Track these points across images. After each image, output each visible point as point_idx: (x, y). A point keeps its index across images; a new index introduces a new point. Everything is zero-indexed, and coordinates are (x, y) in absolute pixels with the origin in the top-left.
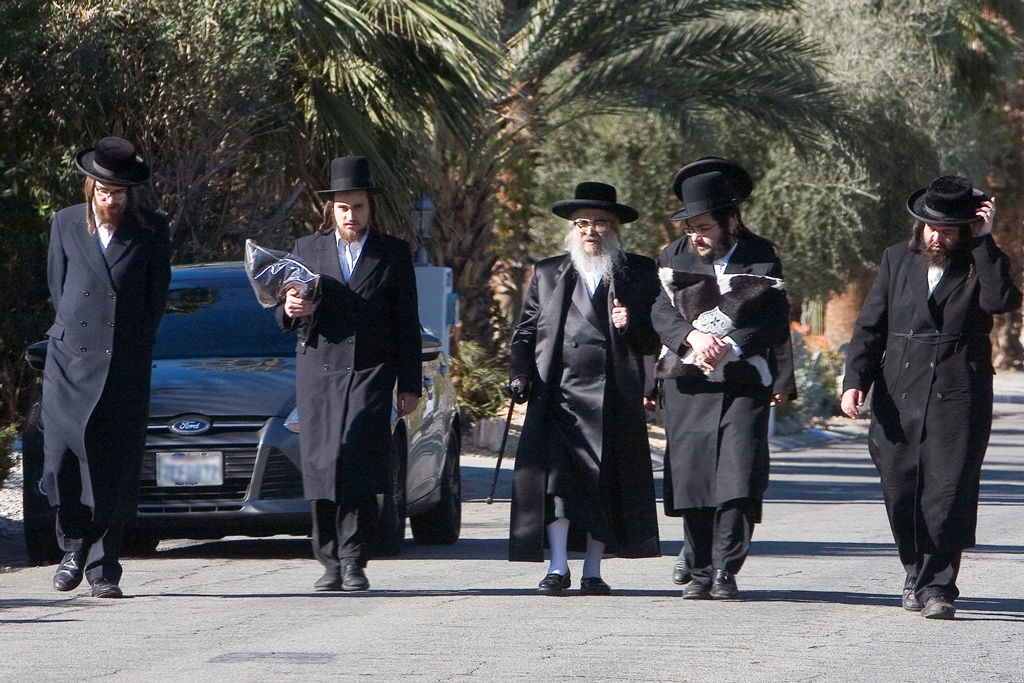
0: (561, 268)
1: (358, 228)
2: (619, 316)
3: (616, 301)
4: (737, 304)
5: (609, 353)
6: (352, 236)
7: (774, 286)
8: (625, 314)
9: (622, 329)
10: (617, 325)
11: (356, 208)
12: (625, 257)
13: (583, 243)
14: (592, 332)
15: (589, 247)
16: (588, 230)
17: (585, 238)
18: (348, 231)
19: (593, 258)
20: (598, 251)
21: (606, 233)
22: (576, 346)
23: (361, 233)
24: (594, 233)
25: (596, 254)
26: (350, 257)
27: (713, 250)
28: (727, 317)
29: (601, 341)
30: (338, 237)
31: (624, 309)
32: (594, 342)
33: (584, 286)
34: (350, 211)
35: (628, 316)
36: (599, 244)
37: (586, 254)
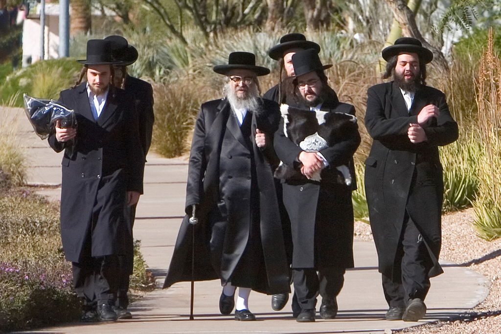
0: (219, 108)
1: (102, 86)
2: (260, 139)
3: (257, 130)
4: (329, 131)
5: (253, 162)
6: (98, 91)
7: (351, 120)
8: (264, 138)
9: (262, 147)
10: (259, 145)
11: (102, 74)
12: (263, 101)
13: (236, 92)
14: (241, 148)
15: (240, 94)
16: (241, 84)
17: (238, 88)
18: (96, 88)
20: (246, 97)
21: (251, 85)
22: (231, 158)
23: (104, 90)
24: (244, 86)
25: (245, 99)
26: (98, 106)
27: (318, 96)
28: (323, 139)
29: (248, 154)
30: (89, 91)
31: (263, 134)
32: (244, 155)
33: (234, 119)
34: (98, 76)
35: (266, 139)
36: (247, 92)
37: (238, 99)
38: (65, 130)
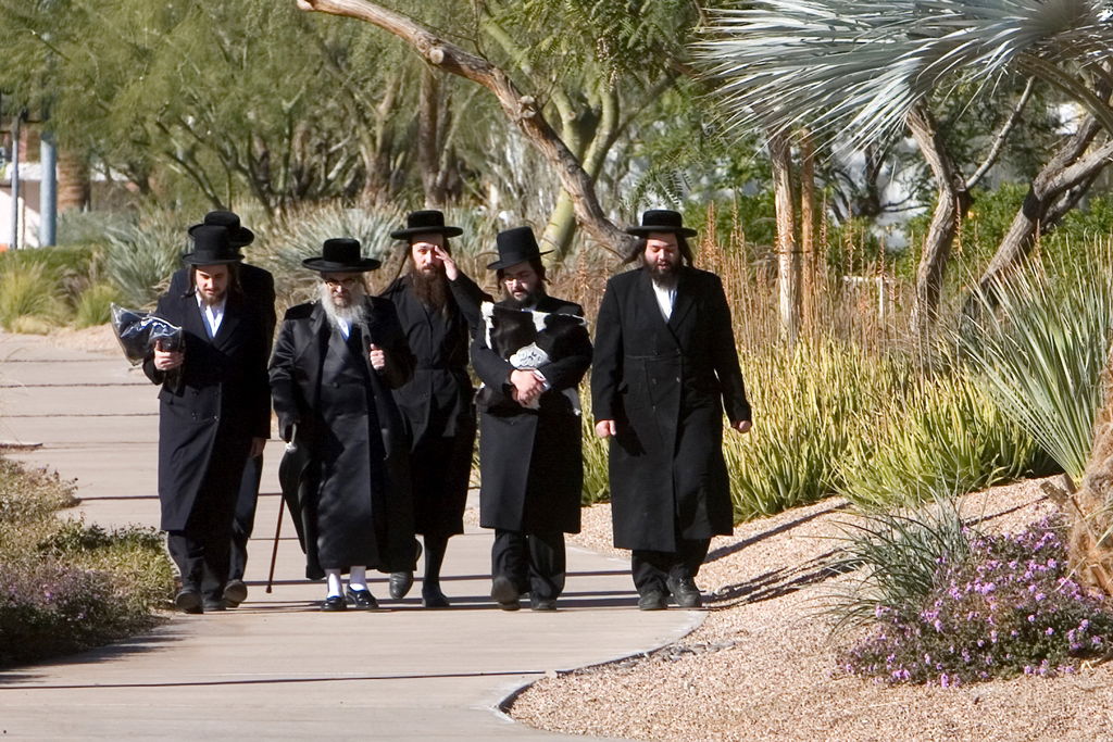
1: (217, 293)
2: (377, 358)
3: (372, 344)
5: (369, 391)
6: (211, 299)
7: (580, 324)
8: (382, 357)
9: (381, 369)
10: (376, 366)
11: (216, 278)
13: (334, 298)
14: (351, 372)
15: (339, 301)
16: (339, 287)
17: (335, 294)
18: (208, 295)
19: (343, 310)
20: (347, 305)
22: (338, 386)
23: (220, 297)
24: (344, 291)
25: (345, 307)
26: (214, 321)
28: (543, 352)
29: (361, 380)
30: (199, 299)
31: (381, 351)
32: (355, 381)
33: (338, 332)
34: (210, 279)
35: (385, 359)
36: (348, 300)
37: (336, 306)
38: (168, 354)
